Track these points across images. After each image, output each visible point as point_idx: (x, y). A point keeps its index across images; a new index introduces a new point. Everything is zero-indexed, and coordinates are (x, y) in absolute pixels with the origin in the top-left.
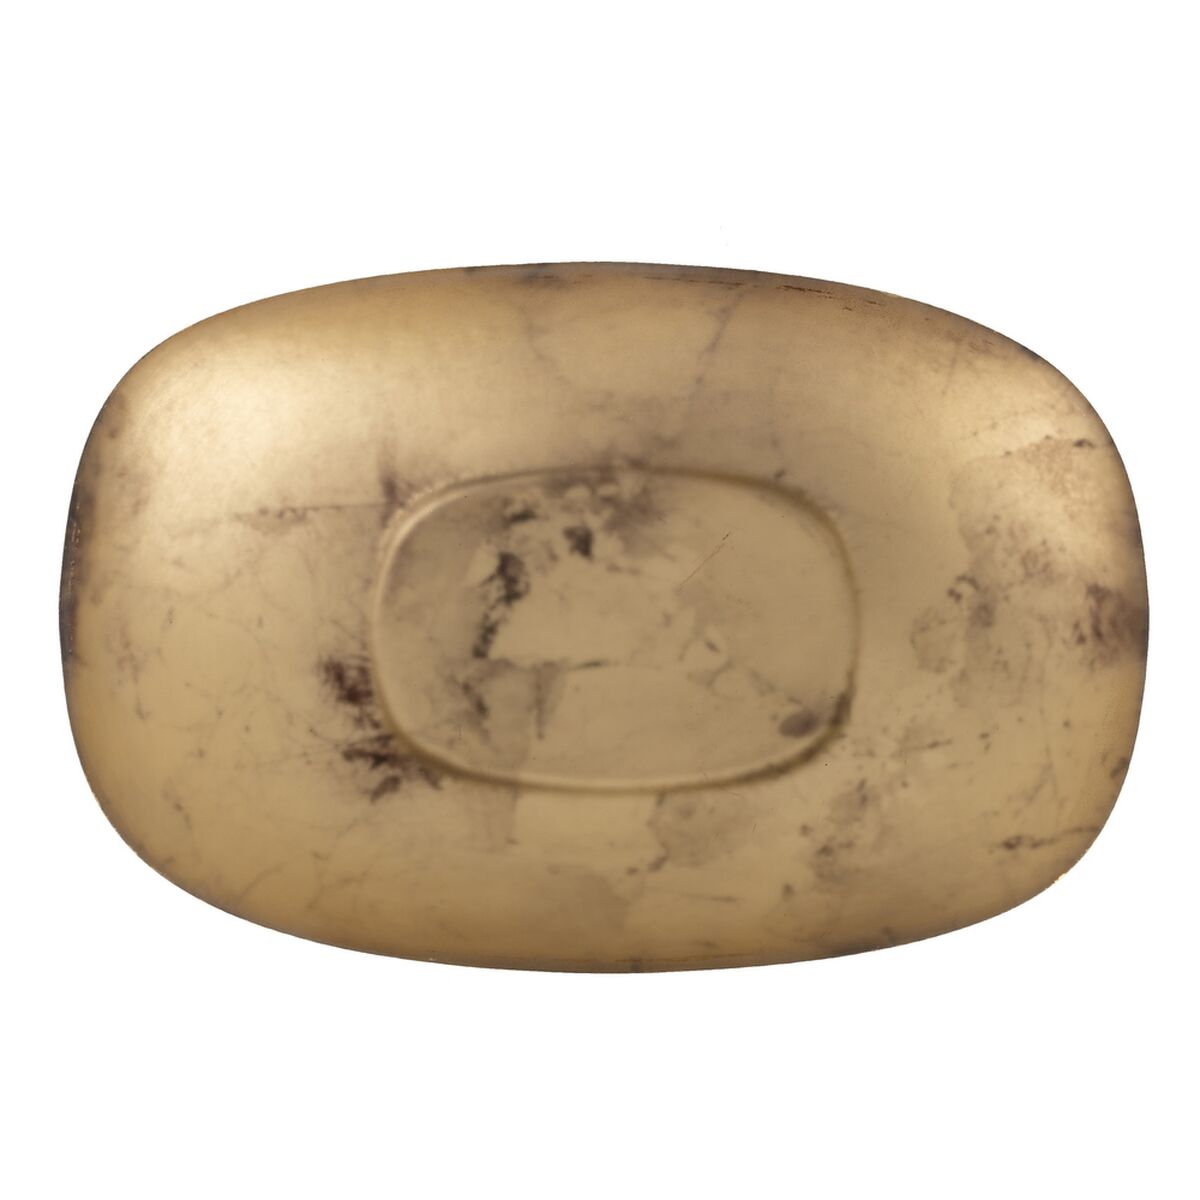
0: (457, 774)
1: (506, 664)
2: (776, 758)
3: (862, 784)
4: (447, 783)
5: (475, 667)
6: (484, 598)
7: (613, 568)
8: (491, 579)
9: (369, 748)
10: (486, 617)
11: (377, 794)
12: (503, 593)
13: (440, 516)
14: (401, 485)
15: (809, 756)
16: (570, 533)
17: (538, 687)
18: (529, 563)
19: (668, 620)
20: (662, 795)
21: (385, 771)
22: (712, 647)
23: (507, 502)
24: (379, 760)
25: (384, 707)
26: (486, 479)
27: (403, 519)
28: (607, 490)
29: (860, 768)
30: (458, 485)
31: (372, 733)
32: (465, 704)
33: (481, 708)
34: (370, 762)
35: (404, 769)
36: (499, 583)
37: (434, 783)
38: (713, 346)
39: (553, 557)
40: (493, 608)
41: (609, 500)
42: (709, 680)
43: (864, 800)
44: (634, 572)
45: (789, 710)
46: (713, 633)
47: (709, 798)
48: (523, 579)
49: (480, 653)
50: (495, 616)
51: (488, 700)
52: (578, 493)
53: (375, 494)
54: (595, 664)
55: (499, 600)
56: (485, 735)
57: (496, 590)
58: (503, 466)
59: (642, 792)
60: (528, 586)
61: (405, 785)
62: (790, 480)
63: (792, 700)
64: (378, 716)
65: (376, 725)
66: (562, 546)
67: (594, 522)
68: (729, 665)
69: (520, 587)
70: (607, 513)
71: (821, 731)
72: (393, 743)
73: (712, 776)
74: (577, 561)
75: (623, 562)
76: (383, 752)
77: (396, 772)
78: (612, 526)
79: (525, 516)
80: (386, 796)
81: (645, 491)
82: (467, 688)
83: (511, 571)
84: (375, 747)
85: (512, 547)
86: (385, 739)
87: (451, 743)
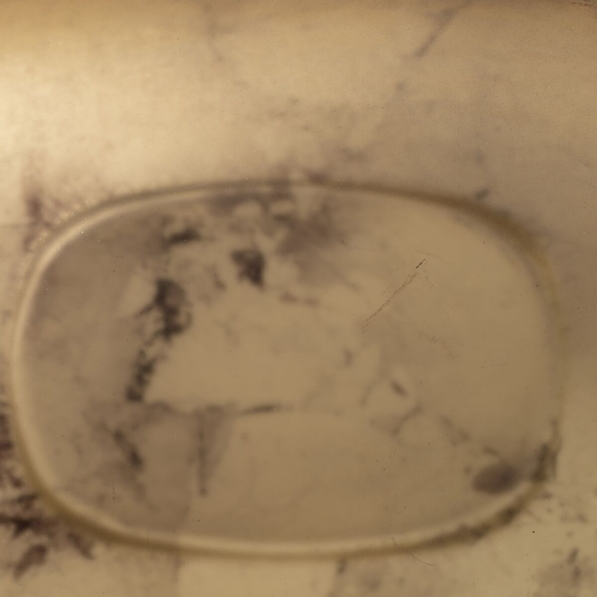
0: (110, 538)
1: (164, 409)
2: (471, 520)
3: (574, 555)
4: (99, 549)
5: (130, 411)
6: (139, 331)
7: (288, 298)
8: (147, 310)
9: (9, 511)
10: (142, 353)
11: (21, 567)
12: (161, 326)
13: (90, 237)
14: (48, 203)
15: (509, 516)
16: (238, 257)
17: (201, 435)
18: (192, 291)
19: (349, 357)
20: (343, 562)
21: (29, 539)
22: (398, 389)
23: (166, 220)
24: (22, 525)
25: (26, 461)
26: (145, 195)
27: (49, 241)
28: (281, 208)
29: (570, 535)
30: (112, 201)
31: (12, 493)
32: (118, 455)
33: (135, 460)
34: (13, 527)
35: (51, 535)
36: (156, 314)
37: (85, 552)
38: (422, 52)
39: (220, 285)
40: (150, 343)
41: (283, 219)
42: (395, 428)
43: (577, 574)
44: (312, 302)
45: (485, 462)
46: (400, 374)
47: (397, 565)
48: (184, 310)
49: (134, 395)
50: (151, 352)
51: (144, 451)
52: (249, 211)
53: (17, 213)
54: (266, 409)
55: (157, 334)
56: (140, 491)
57: (153, 322)
58: (165, 179)
59: (320, 557)
60: (190, 318)
61: (52, 556)
62: (495, 201)
63: (489, 451)
64: (19, 472)
65: (17, 483)
66: (229, 272)
67: (267, 245)
68: (418, 410)
69: (181, 319)
70: (281, 234)
71: (523, 487)
72: (38, 505)
73: (401, 539)
74: (247, 289)
75: (299, 291)
76: (26, 515)
77: (41, 540)
78: (287, 249)
79: (187, 236)
80: (32, 570)
81: (325, 209)
82: (119, 437)
83: (171, 301)
84: (16, 510)
85: (172, 273)
86: (27, 500)
87: (100, 501)
